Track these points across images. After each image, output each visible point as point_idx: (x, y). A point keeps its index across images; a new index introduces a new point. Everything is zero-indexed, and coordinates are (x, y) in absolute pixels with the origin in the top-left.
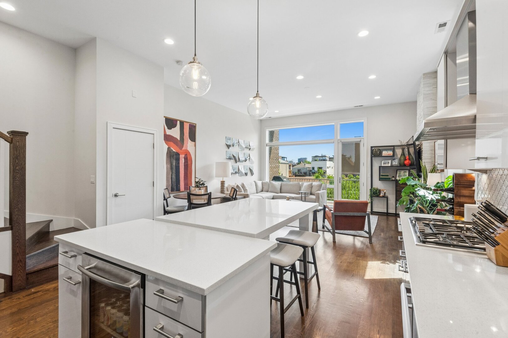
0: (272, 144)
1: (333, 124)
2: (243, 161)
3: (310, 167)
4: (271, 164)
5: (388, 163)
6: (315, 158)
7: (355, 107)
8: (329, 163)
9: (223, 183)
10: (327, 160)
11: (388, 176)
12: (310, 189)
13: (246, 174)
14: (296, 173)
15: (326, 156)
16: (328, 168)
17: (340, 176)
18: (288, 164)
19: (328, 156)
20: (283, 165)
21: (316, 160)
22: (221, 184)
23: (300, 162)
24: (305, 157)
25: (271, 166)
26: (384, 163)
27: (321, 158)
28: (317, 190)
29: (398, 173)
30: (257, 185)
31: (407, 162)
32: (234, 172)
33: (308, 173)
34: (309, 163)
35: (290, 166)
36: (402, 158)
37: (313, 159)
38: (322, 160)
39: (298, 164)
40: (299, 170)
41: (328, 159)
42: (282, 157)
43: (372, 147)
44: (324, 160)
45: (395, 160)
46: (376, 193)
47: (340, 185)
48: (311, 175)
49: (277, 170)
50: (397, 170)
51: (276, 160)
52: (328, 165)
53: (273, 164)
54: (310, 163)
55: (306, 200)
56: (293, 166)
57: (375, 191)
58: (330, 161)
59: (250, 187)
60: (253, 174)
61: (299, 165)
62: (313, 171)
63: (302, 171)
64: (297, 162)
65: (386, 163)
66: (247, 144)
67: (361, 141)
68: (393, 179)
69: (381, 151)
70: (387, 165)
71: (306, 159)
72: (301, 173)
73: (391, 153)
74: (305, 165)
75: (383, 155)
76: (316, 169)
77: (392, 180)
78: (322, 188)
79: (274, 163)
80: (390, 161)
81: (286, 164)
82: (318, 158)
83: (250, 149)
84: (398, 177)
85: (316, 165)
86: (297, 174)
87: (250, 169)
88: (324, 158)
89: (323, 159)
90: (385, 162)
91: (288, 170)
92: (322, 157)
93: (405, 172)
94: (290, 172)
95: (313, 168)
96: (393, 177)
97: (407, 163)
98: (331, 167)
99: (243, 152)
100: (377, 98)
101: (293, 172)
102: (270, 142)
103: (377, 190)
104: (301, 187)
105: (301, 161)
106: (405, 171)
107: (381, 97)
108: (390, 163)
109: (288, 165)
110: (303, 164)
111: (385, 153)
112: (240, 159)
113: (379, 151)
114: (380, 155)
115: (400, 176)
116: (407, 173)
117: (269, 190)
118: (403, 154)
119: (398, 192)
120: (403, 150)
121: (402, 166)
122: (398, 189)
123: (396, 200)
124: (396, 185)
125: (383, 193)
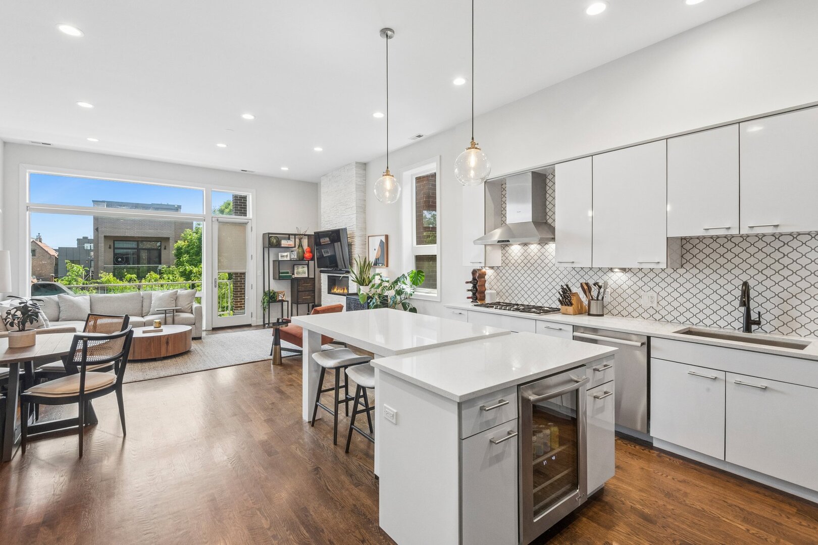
1: (202, 189)
7: (243, 171)
11: (287, 273)
17: (216, 276)
26: (281, 256)
29: (296, 268)
31: (306, 255)
36: (301, 250)
43: (264, 234)
45: (293, 252)
46: (274, 297)
47: (216, 291)
50: (294, 265)
55: (176, 322)
57: (272, 294)
65: (284, 256)
67: (248, 222)
68: (292, 277)
69: (280, 240)
70: (285, 259)
73: (291, 243)
75: (281, 246)
77: (291, 279)
80: (288, 254)
84: (296, 274)
93: (304, 267)
96: (292, 274)
100: (285, 169)
103: (274, 293)
104: (149, 301)
107: (290, 169)
108: (289, 256)
111: (284, 243)
113: (277, 240)
114: (278, 245)
115: (298, 273)
116: (306, 269)
117: (62, 316)
118: (301, 246)
119: (300, 293)
120: (300, 240)
121: (301, 260)
122: (301, 288)
123: (298, 303)
124: (297, 284)
125: (281, 297)
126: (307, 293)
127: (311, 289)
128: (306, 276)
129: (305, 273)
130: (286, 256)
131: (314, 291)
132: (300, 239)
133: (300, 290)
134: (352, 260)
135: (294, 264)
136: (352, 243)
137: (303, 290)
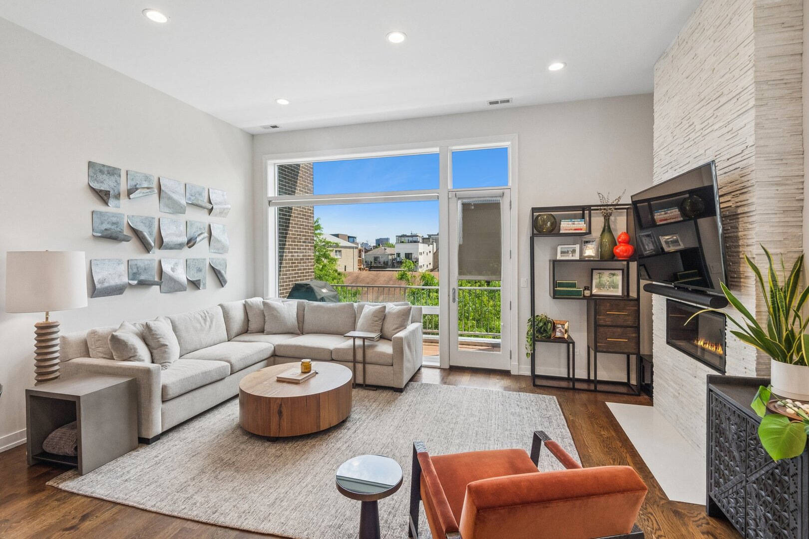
0: (287, 200)
1: (436, 150)
2: (180, 246)
3: (393, 253)
4: (292, 252)
5: (574, 251)
6: (401, 239)
7: (491, 103)
8: (422, 247)
9: (45, 332)
10: (418, 242)
11: (574, 285)
12: (380, 323)
13: (195, 285)
14: (371, 262)
15: (418, 236)
16: (421, 254)
17: (454, 284)
18: (357, 248)
19: (421, 235)
20: (348, 250)
21: (403, 242)
22: (39, 335)
23: (379, 245)
24: (386, 237)
25: (292, 256)
26: (562, 252)
27: (411, 239)
28: (395, 326)
29: (596, 276)
30: (228, 317)
31: (620, 249)
32: (135, 282)
33: (390, 263)
34: (392, 246)
35: (360, 251)
36: (606, 239)
37: (398, 240)
38: (411, 242)
39: (375, 247)
40: (376, 259)
41: (420, 240)
42: (349, 237)
43: (534, 210)
44: (415, 242)
45: (588, 244)
46: (545, 331)
47: (455, 307)
48: (394, 266)
49: (308, 266)
50: (592, 270)
51: (304, 242)
52: (420, 250)
53: (295, 252)
54: (394, 247)
56: (367, 251)
57: (541, 324)
58: (423, 243)
59: (198, 325)
60: (225, 282)
61: (376, 250)
62: (398, 259)
63: (382, 260)
64: (375, 245)
65: (568, 252)
66: (200, 194)
67: (503, 193)
68: (587, 293)
69: (558, 220)
70: (569, 257)
71: (387, 239)
72: (380, 263)
73: (581, 225)
74: (385, 249)
75: (561, 232)
76: (403, 256)
77: (585, 297)
78: (410, 318)
79: (300, 249)
80: (577, 247)
81: (353, 248)
82: (407, 238)
83: (211, 210)
84: (597, 287)
85: (403, 249)
86: (373, 264)
87: (213, 268)
88: (415, 239)
89: (413, 239)
90: (566, 250)
91: (357, 258)
92: (412, 236)
93: (614, 275)
94: (360, 262)
95: (399, 255)
96: (586, 288)
97: (621, 251)
98: (425, 253)
99: (182, 218)
100: (556, 67)
101: (366, 262)
102: (280, 195)
103: (547, 322)
104: (357, 315)
105: (380, 242)
106: (613, 272)
107: (565, 64)
108: (577, 251)
109: (356, 251)
110: (383, 248)
111: (566, 226)
112: (165, 240)
113: (553, 220)
114: (554, 231)
115: (600, 286)
116: (618, 278)
117: (267, 328)
118: (607, 229)
119: (601, 330)
120: (607, 218)
121: (606, 259)
122: (602, 319)
123: (597, 350)
124: (595, 310)
125: (561, 332)
126: (619, 330)
127: (629, 323)
128: (619, 292)
129: (615, 287)
130: (571, 252)
131: (637, 328)
132: (605, 217)
133: (602, 322)
134: (737, 263)
135: (592, 267)
136: (740, 211)
137: (608, 323)
